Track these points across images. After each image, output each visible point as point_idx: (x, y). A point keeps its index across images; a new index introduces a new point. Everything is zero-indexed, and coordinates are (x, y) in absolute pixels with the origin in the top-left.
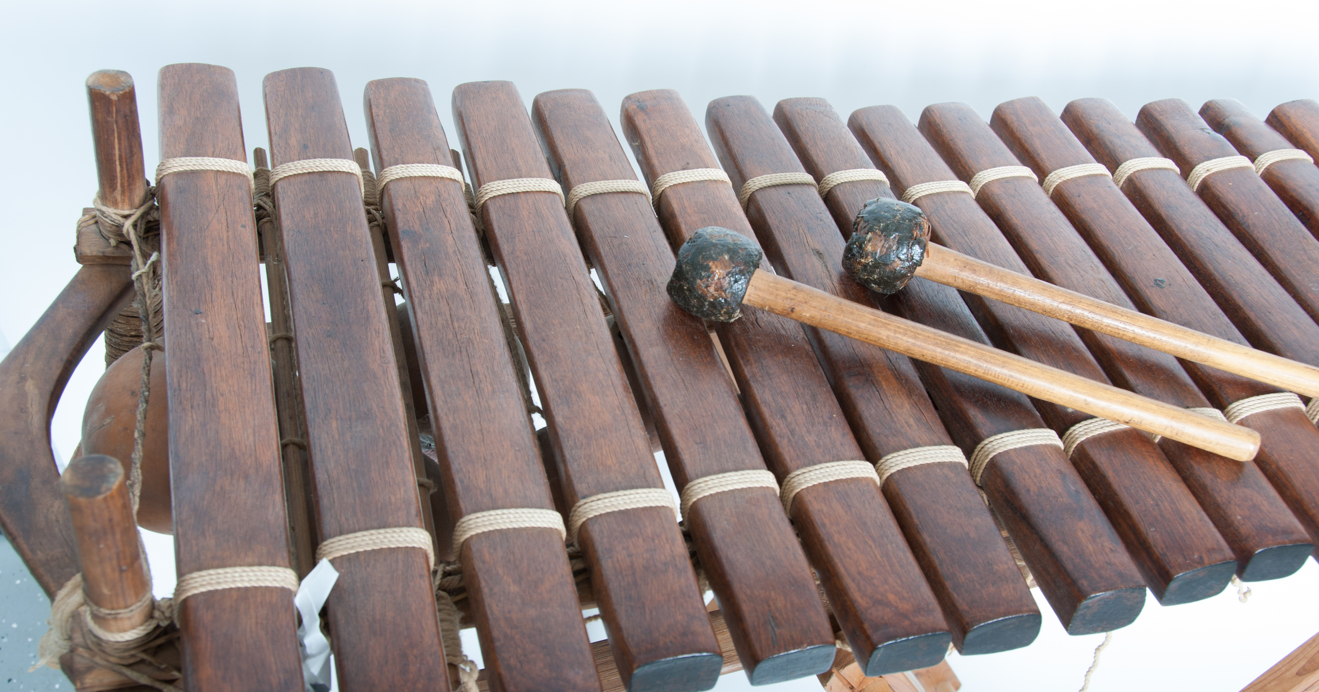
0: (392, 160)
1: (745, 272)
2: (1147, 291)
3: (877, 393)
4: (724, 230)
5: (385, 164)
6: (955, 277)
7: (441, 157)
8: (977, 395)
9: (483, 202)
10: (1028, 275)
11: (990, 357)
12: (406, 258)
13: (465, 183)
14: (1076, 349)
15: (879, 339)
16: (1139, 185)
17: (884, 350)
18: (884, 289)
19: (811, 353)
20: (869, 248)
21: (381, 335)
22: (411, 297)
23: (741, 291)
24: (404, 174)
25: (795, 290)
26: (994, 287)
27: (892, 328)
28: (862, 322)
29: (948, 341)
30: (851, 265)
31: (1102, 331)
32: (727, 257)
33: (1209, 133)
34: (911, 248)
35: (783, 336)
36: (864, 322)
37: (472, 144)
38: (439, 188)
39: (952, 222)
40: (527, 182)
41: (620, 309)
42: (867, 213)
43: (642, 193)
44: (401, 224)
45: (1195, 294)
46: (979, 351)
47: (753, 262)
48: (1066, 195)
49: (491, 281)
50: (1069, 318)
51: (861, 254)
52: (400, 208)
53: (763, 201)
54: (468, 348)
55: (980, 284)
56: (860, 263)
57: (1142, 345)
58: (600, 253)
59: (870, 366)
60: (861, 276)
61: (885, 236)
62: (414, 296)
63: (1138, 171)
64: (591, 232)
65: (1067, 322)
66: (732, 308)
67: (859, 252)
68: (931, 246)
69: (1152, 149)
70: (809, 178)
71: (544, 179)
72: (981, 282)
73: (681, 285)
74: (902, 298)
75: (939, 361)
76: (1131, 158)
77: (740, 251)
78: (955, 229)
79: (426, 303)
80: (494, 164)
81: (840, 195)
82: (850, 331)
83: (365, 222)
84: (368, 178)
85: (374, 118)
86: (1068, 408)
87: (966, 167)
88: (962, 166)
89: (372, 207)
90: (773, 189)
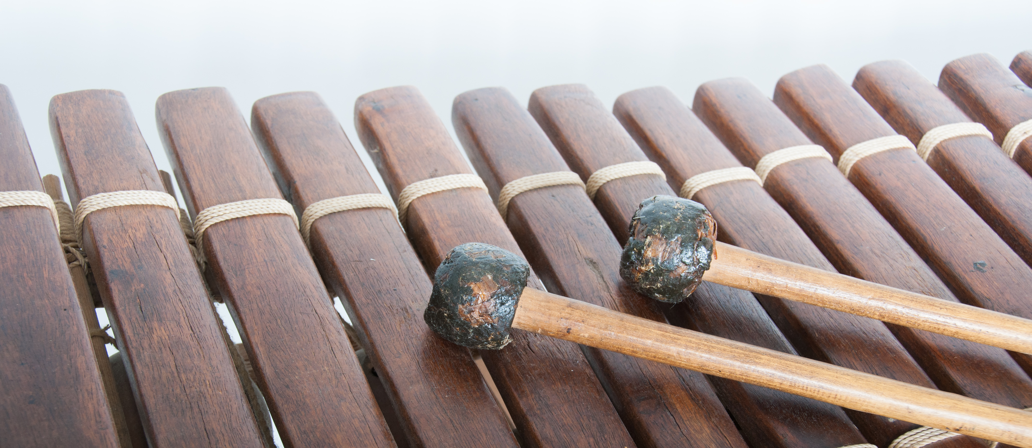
0: (91, 189)
1: (512, 292)
2: (966, 277)
3: (671, 417)
4: (484, 245)
5: (83, 194)
6: (748, 279)
7: (148, 181)
8: (784, 411)
9: (203, 230)
10: (831, 271)
11: (796, 367)
12: (117, 303)
13: (179, 208)
14: (892, 350)
15: (669, 356)
16: (947, 156)
17: (676, 369)
18: (669, 298)
19: (593, 378)
20: (649, 254)
21: (94, 396)
22: (127, 348)
23: (509, 313)
24: (107, 204)
25: (570, 309)
26: (794, 287)
27: (683, 343)
28: (647, 338)
29: (747, 353)
30: (630, 275)
31: (919, 327)
32: (490, 277)
33: (1023, 90)
34: (697, 250)
35: (560, 360)
36: (650, 339)
37: (185, 164)
38: (150, 218)
39: (738, 214)
40: (253, 204)
41: (372, 344)
42: (643, 214)
43: (386, 208)
44: (108, 264)
45: (1022, 276)
46: (783, 361)
47: (520, 280)
48: (866, 175)
49: (220, 322)
50: (880, 315)
51: (640, 261)
52: (105, 244)
53: (524, 206)
54: (200, 403)
55: (777, 285)
56: (640, 271)
57: (965, 341)
58: (344, 281)
59: (661, 387)
60: (643, 285)
61: (666, 239)
62: (130, 347)
63: (945, 140)
64: (332, 257)
65: (879, 320)
66: (500, 334)
67: (638, 259)
68: (719, 246)
69: (958, 113)
70: (574, 177)
71: (272, 200)
72: (778, 282)
73: (440, 311)
74: (690, 307)
75: (738, 376)
76: (936, 126)
77: (505, 269)
78: (744, 223)
79: (146, 354)
80: (213, 185)
81: (611, 193)
82: (635, 350)
83: (64, 263)
84: (62, 210)
85: (64, 139)
86: (889, 418)
87: (751, 151)
88: (745, 150)
89: (71, 244)
90: (535, 193)
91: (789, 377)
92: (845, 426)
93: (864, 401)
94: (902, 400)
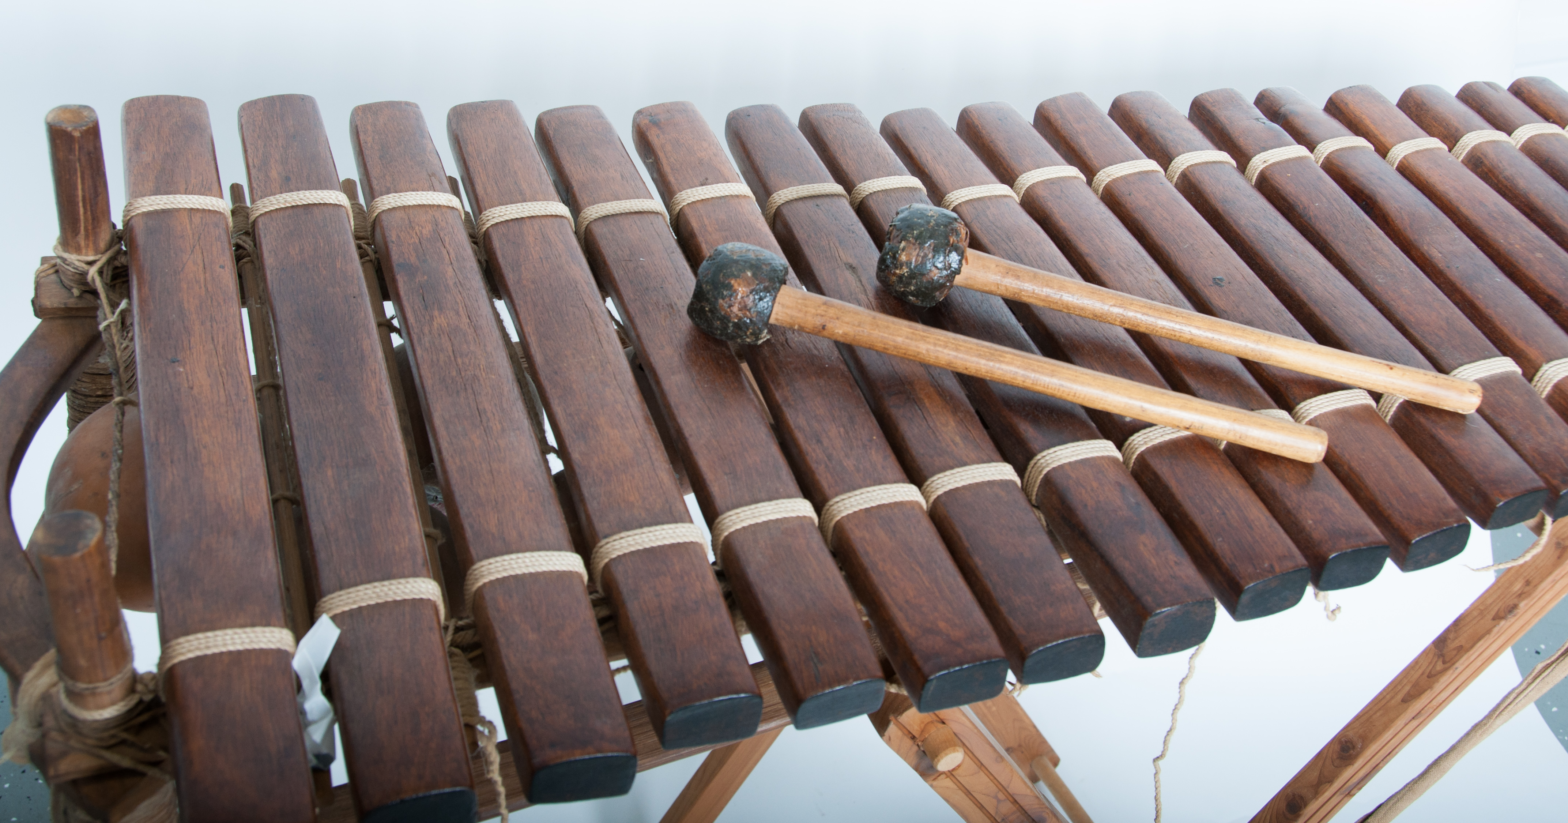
0: (384, 189)
1: (770, 288)
2: (1206, 291)
3: (919, 411)
4: (745, 245)
5: (376, 194)
6: (998, 284)
7: (436, 184)
8: (1027, 409)
9: (484, 229)
10: (1077, 279)
11: (1038, 366)
12: (402, 293)
13: (465, 211)
14: (1132, 355)
15: (919, 353)
16: (1193, 180)
17: (927, 366)
18: (922, 301)
19: (847, 373)
20: (904, 258)
21: (377, 375)
22: (409, 334)
23: (767, 309)
24: (397, 203)
25: (825, 306)
26: (1040, 293)
27: (932, 341)
28: (898, 336)
29: (992, 351)
30: (886, 278)
31: (1157, 334)
32: (749, 274)
33: (1263, 123)
34: (948, 255)
35: (815, 356)
36: (901, 336)
37: (471, 169)
38: (436, 217)
39: (994, 227)
40: (532, 206)
41: (638, 336)
42: (899, 221)
43: (658, 213)
44: (395, 257)
45: (1256, 291)
46: (1026, 360)
47: (778, 278)
48: (1117, 194)
49: (497, 315)
50: (1121, 322)
51: (895, 265)
52: (394, 239)
53: (788, 214)
54: (474, 385)
55: (1024, 290)
56: (895, 274)
57: (1200, 347)
58: (614, 278)
59: (911, 383)
60: (897, 288)
61: (919, 244)
62: (412, 332)
63: (1192, 166)
64: (604, 256)
65: (1120, 326)
66: (758, 328)
67: (892, 263)
68: (970, 252)
69: (1206, 142)
70: (839, 189)
71: (550, 202)
72: (1025, 288)
73: (702, 306)
74: (943, 310)
75: (984, 374)
76: (1184, 153)
77: (764, 267)
78: (999, 235)
79: (426, 339)
80: (496, 188)
81: (872, 204)
82: (886, 347)
83: (356, 256)
84: (357, 210)
85: (362, 145)
86: (1126, 417)
87: (1009, 170)
88: (1004, 168)
89: (364, 241)
90: (801, 202)
91: (1033, 375)
92: (1083, 424)
93: (1101, 400)
94: (1136, 399)
